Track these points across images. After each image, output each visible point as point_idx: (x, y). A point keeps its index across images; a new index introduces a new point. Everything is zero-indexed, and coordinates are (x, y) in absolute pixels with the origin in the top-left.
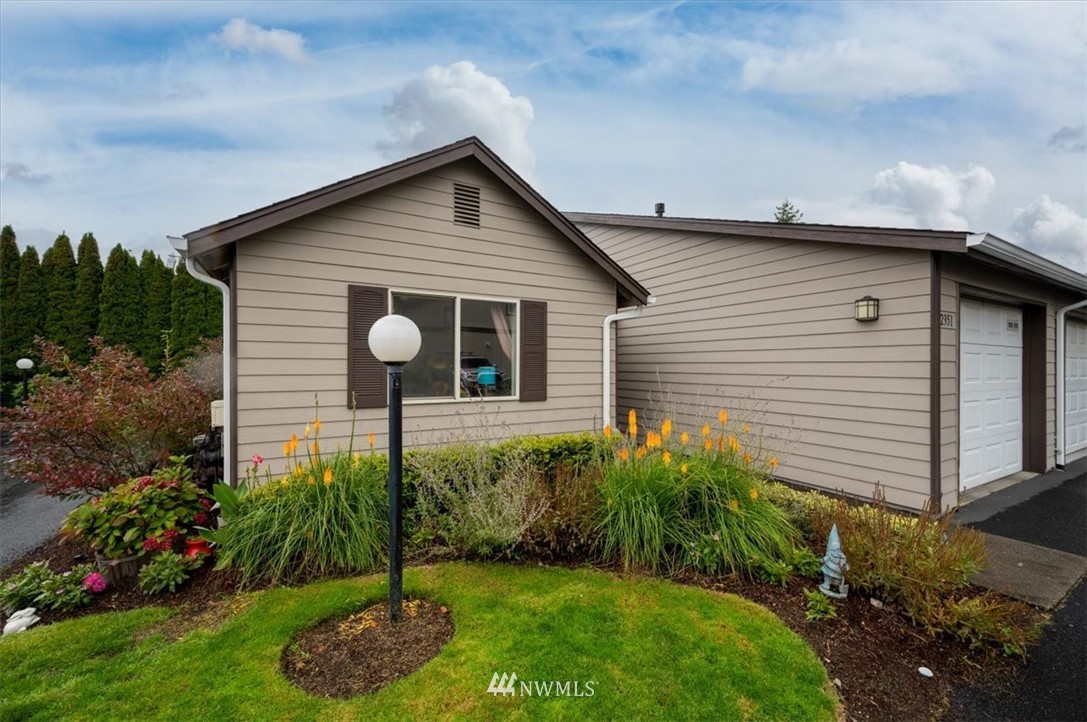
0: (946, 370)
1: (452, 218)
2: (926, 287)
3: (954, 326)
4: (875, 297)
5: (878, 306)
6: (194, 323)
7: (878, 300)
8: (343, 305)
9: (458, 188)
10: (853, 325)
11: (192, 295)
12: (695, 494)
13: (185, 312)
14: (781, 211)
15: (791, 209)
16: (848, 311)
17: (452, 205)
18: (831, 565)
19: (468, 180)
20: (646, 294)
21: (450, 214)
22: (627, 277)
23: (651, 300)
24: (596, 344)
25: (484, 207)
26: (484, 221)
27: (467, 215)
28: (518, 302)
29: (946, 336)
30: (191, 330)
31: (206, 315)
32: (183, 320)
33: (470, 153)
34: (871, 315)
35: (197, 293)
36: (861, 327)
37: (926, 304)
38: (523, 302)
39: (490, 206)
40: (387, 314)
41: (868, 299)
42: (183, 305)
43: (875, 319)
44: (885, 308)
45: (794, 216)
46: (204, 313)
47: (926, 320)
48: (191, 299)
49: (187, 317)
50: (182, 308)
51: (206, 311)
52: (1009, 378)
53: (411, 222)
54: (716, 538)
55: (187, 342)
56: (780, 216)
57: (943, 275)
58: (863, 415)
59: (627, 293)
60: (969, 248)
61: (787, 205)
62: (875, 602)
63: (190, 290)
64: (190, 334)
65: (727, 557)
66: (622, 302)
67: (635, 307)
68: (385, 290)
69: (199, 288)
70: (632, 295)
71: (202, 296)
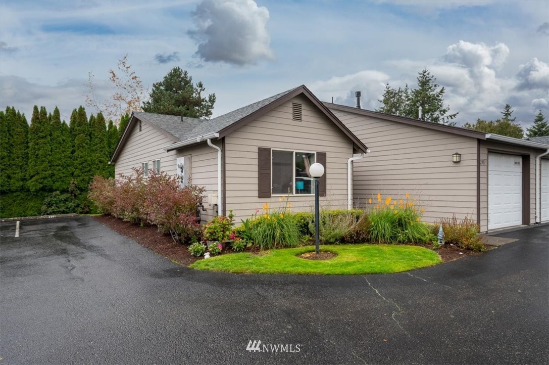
0: (482, 181)
1: (292, 118)
2: (475, 150)
3: (486, 165)
4: (459, 153)
5: (460, 157)
6: (45, 157)
7: (460, 154)
8: (256, 156)
9: (294, 105)
10: (452, 164)
11: (43, 138)
12: (400, 220)
13: (39, 149)
14: (422, 76)
15: (428, 74)
16: (450, 158)
17: (292, 112)
18: (440, 236)
19: (298, 101)
20: (366, 148)
21: (291, 116)
22: (358, 140)
23: (368, 151)
24: (345, 171)
25: (303, 112)
26: (303, 118)
27: (297, 117)
28: (315, 153)
29: (482, 168)
30: (43, 161)
31: (51, 152)
32: (37, 155)
33: (301, 92)
34: (458, 160)
35: (45, 137)
36: (455, 165)
37: (475, 157)
38: (317, 153)
39: (306, 112)
40: (314, 163)
41: (457, 154)
42: (37, 144)
43: (459, 162)
44: (463, 157)
45: (430, 80)
46: (50, 150)
47: (475, 163)
48: (42, 140)
49: (40, 152)
50: (36, 147)
51: (52, 149)
52: (515, 185)
53: (278, 120)
54: (407, 231)
55: (41, 169)
56: (420, 79)
57: (481, 146)
58: (455, 199)
59: (357, 147)
60: (487, 139)
61: (425, 72)
62: (451, 245)
63: (41, 134)
64: (42, 164)
65: (411, 237)
66: (355, 151)
67: (360, 154)
68: (270, 149)
69: (47, 133)
70: (360, 148)
71: (49, 138)
